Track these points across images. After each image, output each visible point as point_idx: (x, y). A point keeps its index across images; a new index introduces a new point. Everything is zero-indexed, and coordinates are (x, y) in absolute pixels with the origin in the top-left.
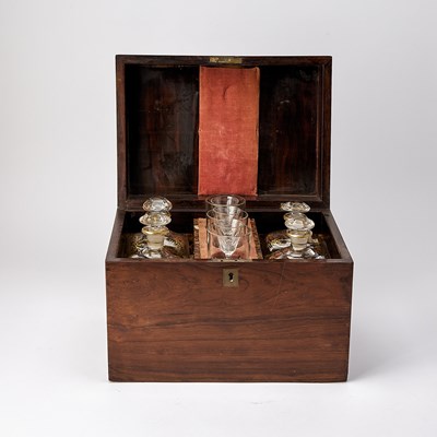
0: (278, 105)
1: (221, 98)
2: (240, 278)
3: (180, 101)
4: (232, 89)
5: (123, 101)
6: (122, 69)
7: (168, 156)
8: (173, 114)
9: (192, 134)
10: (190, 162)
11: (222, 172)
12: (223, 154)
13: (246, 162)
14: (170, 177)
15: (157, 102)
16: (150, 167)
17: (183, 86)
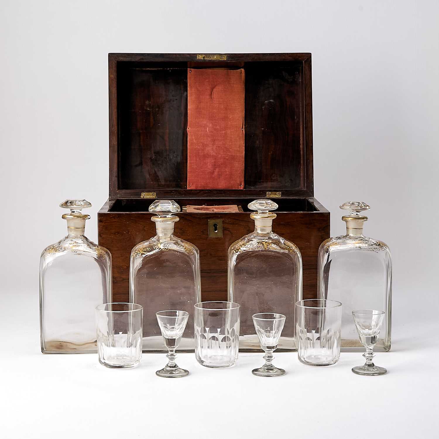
0: (263, 104)
1: (208, 97)
2: (224, 229)
3: (169, 101)
4: (218, 89)
5: (115, 96)
6: (114, 65)
7: (157, 153)
8: (162, 113)
9: (181, 132)
10: (179, 159)
11: (210, 167)
12: (210, 150)
13: (233, 158)
14: (160, 174)
15: (147, 102)
16: (141, 164)
17: (172, 87)
